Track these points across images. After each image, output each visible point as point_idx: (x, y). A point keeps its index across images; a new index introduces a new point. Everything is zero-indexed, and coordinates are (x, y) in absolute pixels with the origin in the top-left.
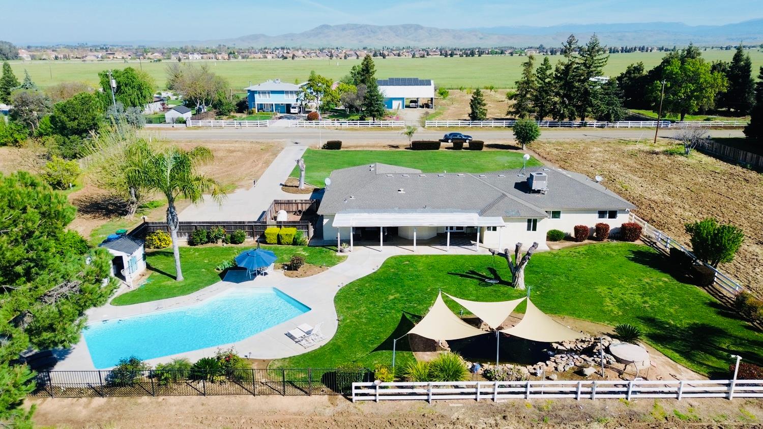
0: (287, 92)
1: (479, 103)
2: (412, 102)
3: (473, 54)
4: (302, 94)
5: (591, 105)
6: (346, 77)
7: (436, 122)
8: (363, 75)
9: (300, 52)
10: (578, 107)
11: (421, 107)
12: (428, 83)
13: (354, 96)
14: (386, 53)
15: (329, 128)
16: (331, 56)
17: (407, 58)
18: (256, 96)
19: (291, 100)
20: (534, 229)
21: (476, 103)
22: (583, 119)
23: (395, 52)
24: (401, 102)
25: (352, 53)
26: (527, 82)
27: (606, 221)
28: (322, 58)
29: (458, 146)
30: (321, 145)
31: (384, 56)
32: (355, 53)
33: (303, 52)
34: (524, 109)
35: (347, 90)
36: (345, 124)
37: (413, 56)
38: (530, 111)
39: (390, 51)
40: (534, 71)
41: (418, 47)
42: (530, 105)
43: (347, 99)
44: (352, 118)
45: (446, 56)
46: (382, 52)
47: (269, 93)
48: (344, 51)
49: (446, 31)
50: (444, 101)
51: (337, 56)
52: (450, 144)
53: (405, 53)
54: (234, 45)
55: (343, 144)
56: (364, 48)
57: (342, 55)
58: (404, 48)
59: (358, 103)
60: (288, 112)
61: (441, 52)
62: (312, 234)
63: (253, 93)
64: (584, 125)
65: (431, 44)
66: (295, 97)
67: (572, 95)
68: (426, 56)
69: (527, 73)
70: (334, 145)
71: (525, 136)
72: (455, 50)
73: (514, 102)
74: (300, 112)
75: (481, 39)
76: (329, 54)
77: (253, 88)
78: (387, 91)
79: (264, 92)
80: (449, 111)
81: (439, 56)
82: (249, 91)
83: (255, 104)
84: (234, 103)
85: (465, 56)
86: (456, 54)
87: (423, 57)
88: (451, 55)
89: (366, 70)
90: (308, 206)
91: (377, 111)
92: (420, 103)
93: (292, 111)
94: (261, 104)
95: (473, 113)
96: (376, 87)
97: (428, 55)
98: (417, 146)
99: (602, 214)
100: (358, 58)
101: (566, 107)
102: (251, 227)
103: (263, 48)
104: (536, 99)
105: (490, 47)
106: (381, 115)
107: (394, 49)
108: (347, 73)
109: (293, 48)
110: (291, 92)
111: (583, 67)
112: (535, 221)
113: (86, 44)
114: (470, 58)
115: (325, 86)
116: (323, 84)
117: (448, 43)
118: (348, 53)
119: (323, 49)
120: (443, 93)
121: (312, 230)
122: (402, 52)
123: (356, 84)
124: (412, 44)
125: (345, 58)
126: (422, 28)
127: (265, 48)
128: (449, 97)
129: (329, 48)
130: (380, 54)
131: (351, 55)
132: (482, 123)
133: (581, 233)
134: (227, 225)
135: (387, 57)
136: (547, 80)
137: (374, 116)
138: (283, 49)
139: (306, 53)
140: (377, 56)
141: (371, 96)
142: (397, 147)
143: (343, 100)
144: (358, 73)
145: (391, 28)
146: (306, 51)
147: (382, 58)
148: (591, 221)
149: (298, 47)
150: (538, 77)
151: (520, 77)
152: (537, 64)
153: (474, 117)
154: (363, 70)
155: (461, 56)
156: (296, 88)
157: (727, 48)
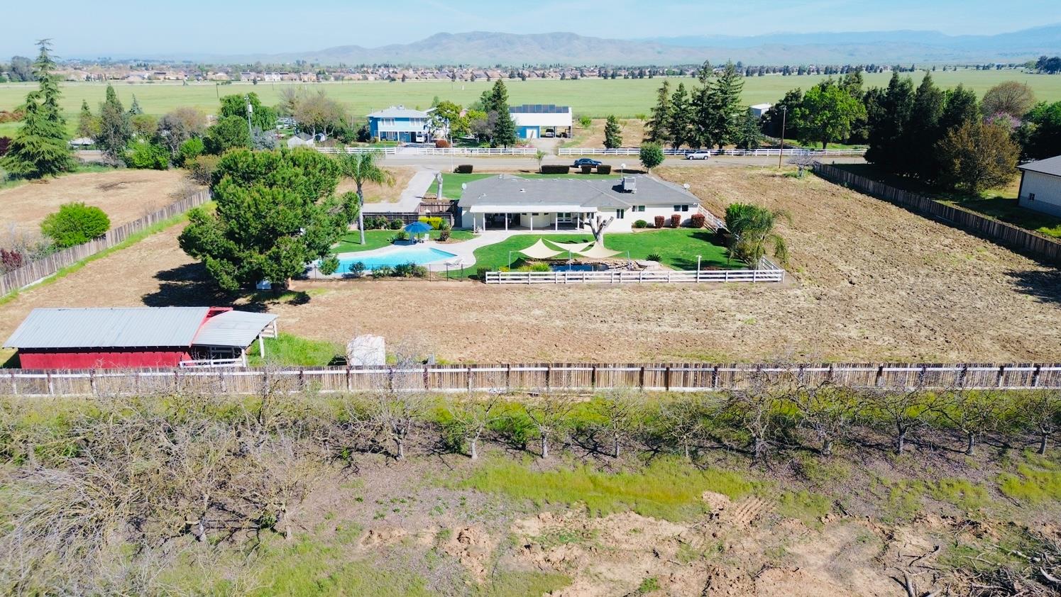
0: (412, 120)
1: (613, 130)
2: (548, 131)
3: (641, 75)
4: (430, 122)
5: (727, 133)
6: (476, 104)
7: (570, 150)
8: (494, 101)
9: (411, 72)
10: (714, 135)
11: (557, 136)
12: (565, 110)
13: (485, 124)
14: (526, 73)
15: (459, 155)
16: (454, 77)
17: (553, 80)
18: (380, 123)
19: (417, 127)
20: (622, 217)
21: (610, 130)
22: (721, 147)
23: (538, 72)
24: (535, 131)
25: (481, 72)
26: (662, 109)
27: (680, 213)
28: (441, 80)
29: (586, 170)
30: (453, 170)
31: (523, 78)
32: (486, 73)
33: (415, 71)
34: (659, 136)
35: (477, 117)
36: (476, 151)
37: (563, 77)
38: (665, 139)
39: (532, 70)
40: (669, 97)
41: (570, 65)
42: (666, 133)
43: (477, 127)
44: (482, 146)
45: (606, 77)
46: (520, 71)
47: (393, 120)
48: (470, 71)
49: (611, 42)
50: (585, 131)
51: (462, 77)
52: (580, 169)
53: (552, 74)
54: (317, 60)
55: (474, 169)
56: (498, 66)
57: (468, 76)
58: (551, 66)
59: (488, 131)
60: (414, 140)
61: (600, 72)
62: (453, 224)
63: (375, 120)
64: (721, 153)
65: (590, 60)
66: (422, 124)
67: (707, 121)
68: (579, 77)
69: (662, 98)
70: (465, 169)
71: (650, 159)
72: (620, 69)
73: (649, 129)
74: (426, 141)
75: (659, 53)
76: (451, 74)
77: (376, 116)
78: (520, 119)
79: (388, 120)
80: (588, 141)
81: (596, 78)
82: (371, 118)
83: (377, 132)
84: (356, 131)
85: (630, 77)
86: (620, 75)
87: (575, 78)
88: (613, 77)
89: (498, 95)
90: (447, 208)
91: (509, 138)
92: (558, 133)
93: (418, 139)
94: (384, 133)
95: (608, 140)
96: (507, 113)
97: (582, 76)
98: (547, 170)
99: (677, 208)
100: (488, 80)
101: (702, 134)
102: (406, 217)
103: (359, 65)
104: (673, 127)
105: (668, 65)
106: (512, 142)
107: (538, 67)
108: (476, 98)
109: (399, 66)
110: (417, 120)
111: (719, 93)
112: (622, 211)
113: (110, 59)
114: (638, 80)
115: (454, 112)
116: (452, 110)
117: (612, 59)
118: (475, 73)
119: (442, 67)
120: (585, 123)
121: (453, 220)
122: (547, 71)
123: (487, 110)
124: (563, 60)
125: (472, 80)
126: (577, 38)
127: (363, 66)
128: (591, 127)
129: (449, 66)
130: (519, 74)
131: (480, 76)
132: (617, 152)
133: (659, 222)
134: (388, 215)
135: (527, 79)
136: (683, 107)
137: (505, 144)
138: (387, 66)
139: (419, 72)
140: (514, 77)
141: (503, 122)
142: (528, 172)
143: (472, 127)
144: (489, 99)
145: (534, 37)
146: (418, 69)
147: (520, 79)
148: (668, 213)
149: (407, 64)
150: (674, 103)
151: (655, 104)
152: (672, 90)
153: (608, 144)
154: (494, 96)
155: (626, 77)
156: (423, 114)
157: (984, 68)
